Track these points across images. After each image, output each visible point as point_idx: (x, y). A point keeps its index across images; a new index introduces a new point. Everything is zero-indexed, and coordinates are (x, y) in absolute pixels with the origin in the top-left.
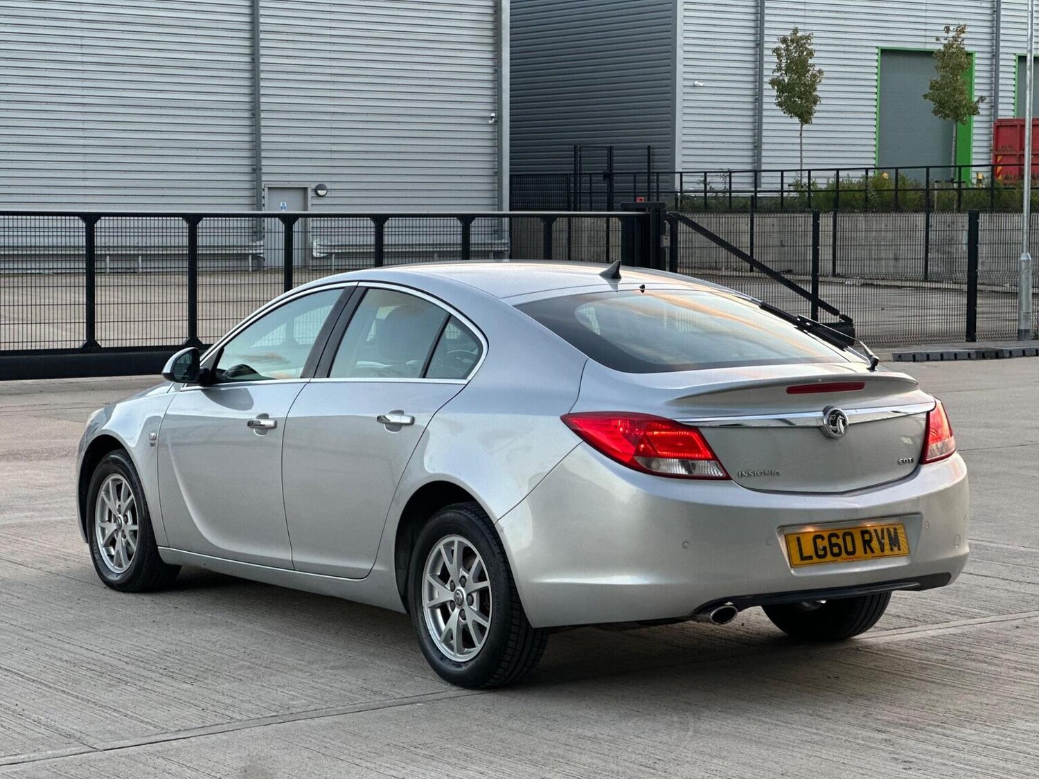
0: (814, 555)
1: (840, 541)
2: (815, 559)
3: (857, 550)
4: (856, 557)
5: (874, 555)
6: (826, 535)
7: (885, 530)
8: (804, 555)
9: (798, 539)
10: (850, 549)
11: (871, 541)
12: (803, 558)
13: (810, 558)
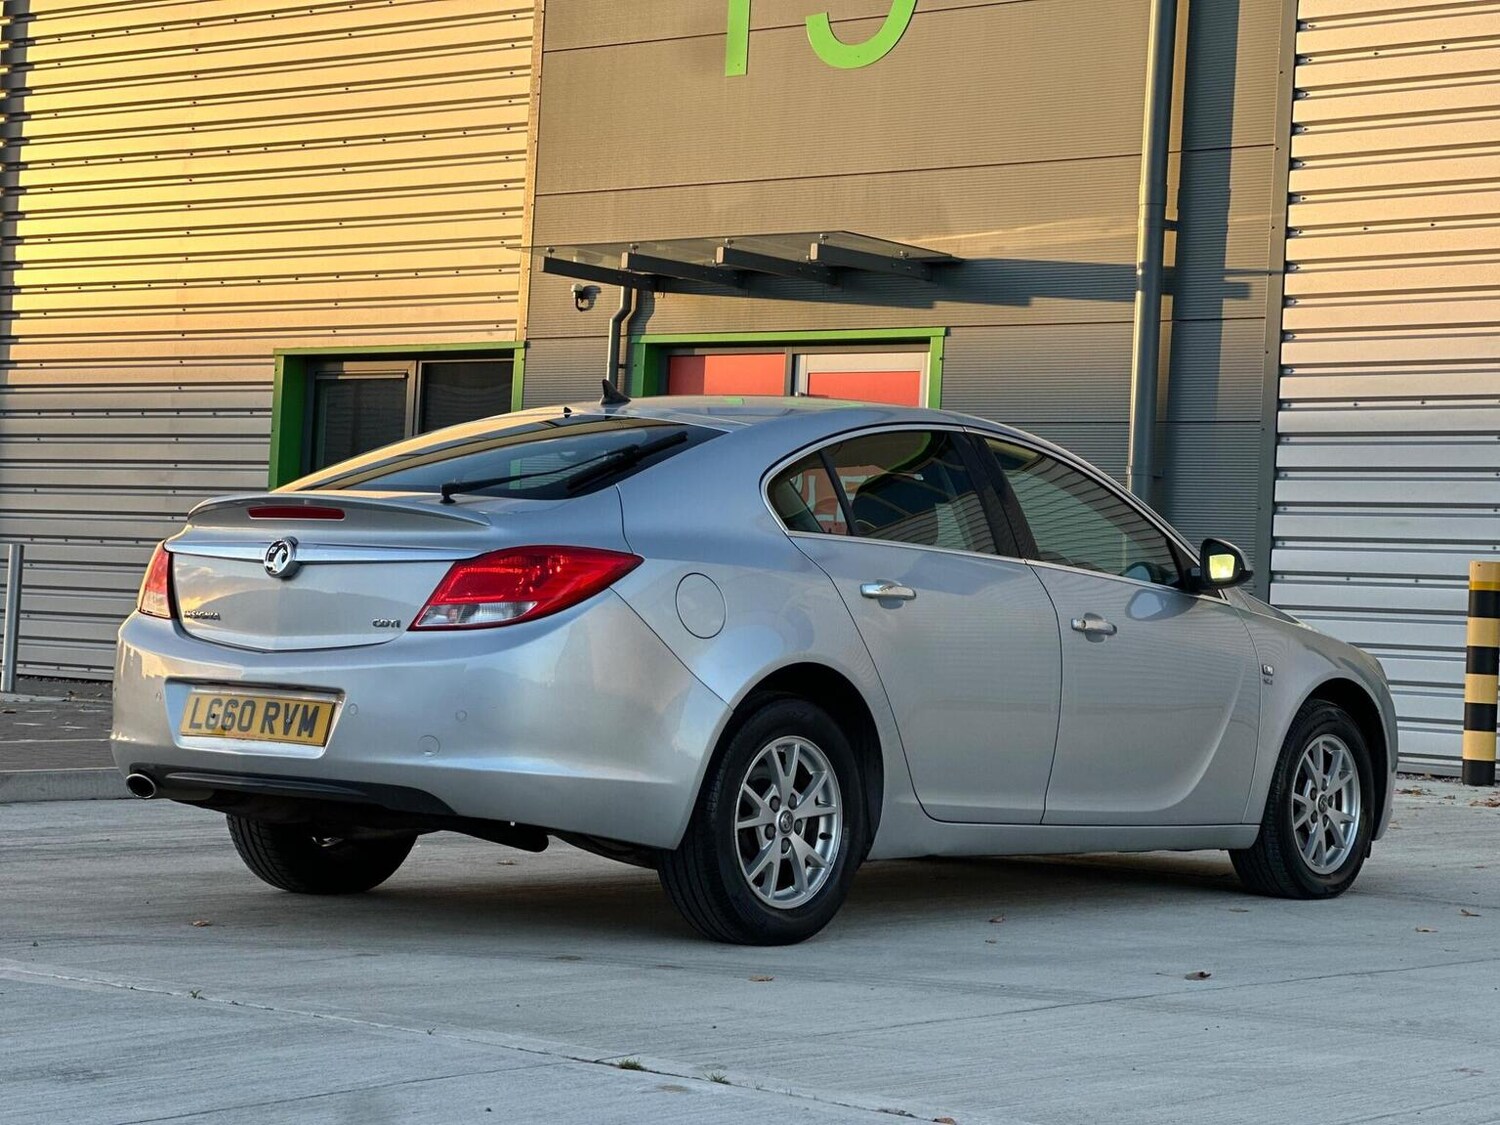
0: (204, 725)
1: (237, 712)
2: (204, 730)
3: (253, 725)
4: (248, 735)
5: (272, 736)
6: (225, 701)
7: (301, 708)
8: (195, 722)
9: (198, 700)
10: (245, 723)
11: (275, 717)
12: (193, 725)
13: (199, 726)
